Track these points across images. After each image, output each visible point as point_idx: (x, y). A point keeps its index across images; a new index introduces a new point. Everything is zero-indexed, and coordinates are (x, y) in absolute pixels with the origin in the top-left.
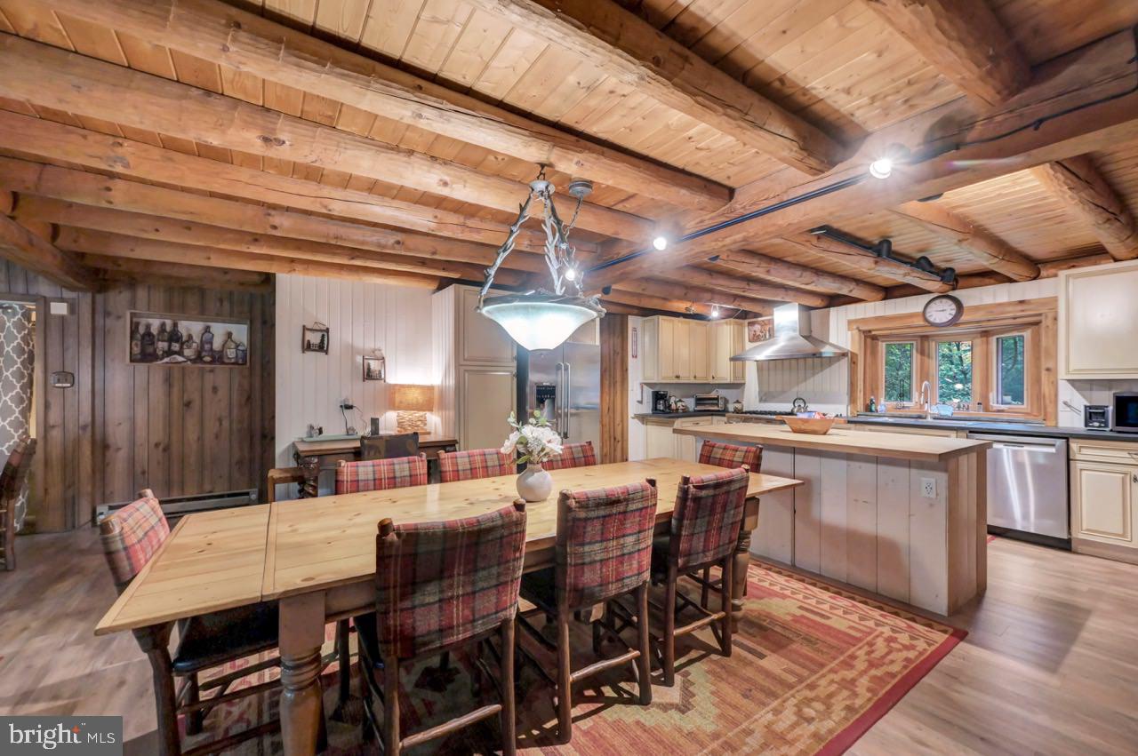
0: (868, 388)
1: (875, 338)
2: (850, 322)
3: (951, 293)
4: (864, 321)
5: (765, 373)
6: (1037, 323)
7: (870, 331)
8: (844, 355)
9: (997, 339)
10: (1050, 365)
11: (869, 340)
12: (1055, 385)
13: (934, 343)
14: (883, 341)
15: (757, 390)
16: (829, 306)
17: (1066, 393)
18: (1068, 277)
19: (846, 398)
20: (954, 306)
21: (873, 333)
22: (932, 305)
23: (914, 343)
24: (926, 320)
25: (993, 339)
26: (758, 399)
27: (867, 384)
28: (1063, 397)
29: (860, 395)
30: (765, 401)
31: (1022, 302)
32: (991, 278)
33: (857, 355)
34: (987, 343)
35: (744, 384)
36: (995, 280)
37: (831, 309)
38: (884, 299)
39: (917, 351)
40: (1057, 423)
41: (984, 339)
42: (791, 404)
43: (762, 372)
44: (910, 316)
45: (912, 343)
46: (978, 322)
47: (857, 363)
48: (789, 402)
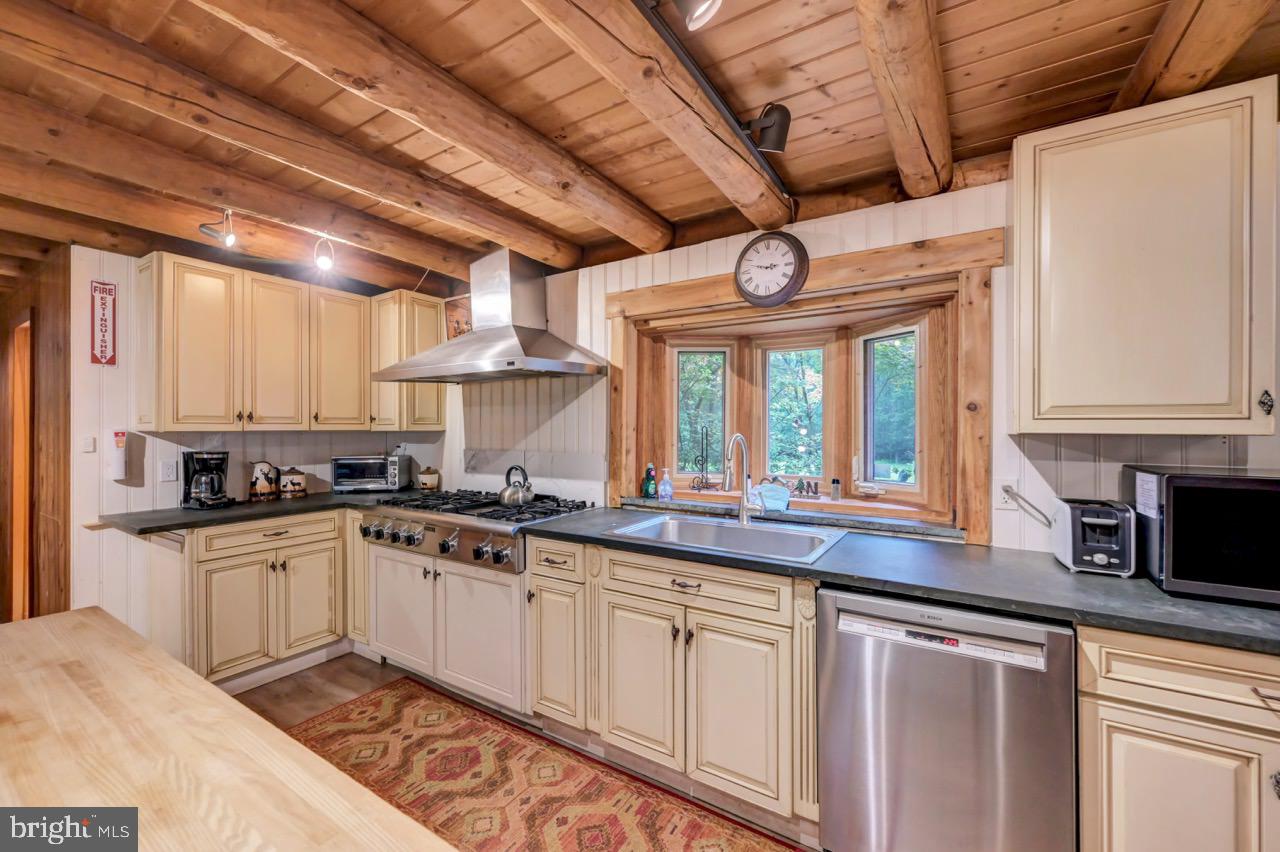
0: (646, 443)
1: (658, 337)
2: (611, 299)
3: (785, 229)
4: (632, 295)
5: (476, 409)
6: (940, 302)
7: (646, 321)
8: (601, 371)
9: (866, 342)
10: (976, 396)
11: (646, 341)
12: (985, 443)
13: (759, 351)
14: (672, 346)
15: (463, 447)
16: (576, 266)
17: (1010, 467)
18: (1037, 151)
19: (602, 467)
20: (790, 258)
21: (653, 324)
22: (751, 254)
23: (727, 350)
24: (741, 291)
25: (858, 343)
26: (463, 466)
27: (645, 437)
28: (1002, 476)
29: (628, 461)
31: (920, 245)
32: (857, 196)
33: (620, 372)
34: (848, 351)
35: (444, 431)
36: (868, 200)
37: (580, 270)
38: (670, 247)
39: (732, 369)
40: (990, 539)
41: (843, 343)
42: (504, 477)
43: (470, 406)
44: (714, 282)
45: (724, 352)
46: (834, 297)
47: (619, 388)
48: (500, 473)
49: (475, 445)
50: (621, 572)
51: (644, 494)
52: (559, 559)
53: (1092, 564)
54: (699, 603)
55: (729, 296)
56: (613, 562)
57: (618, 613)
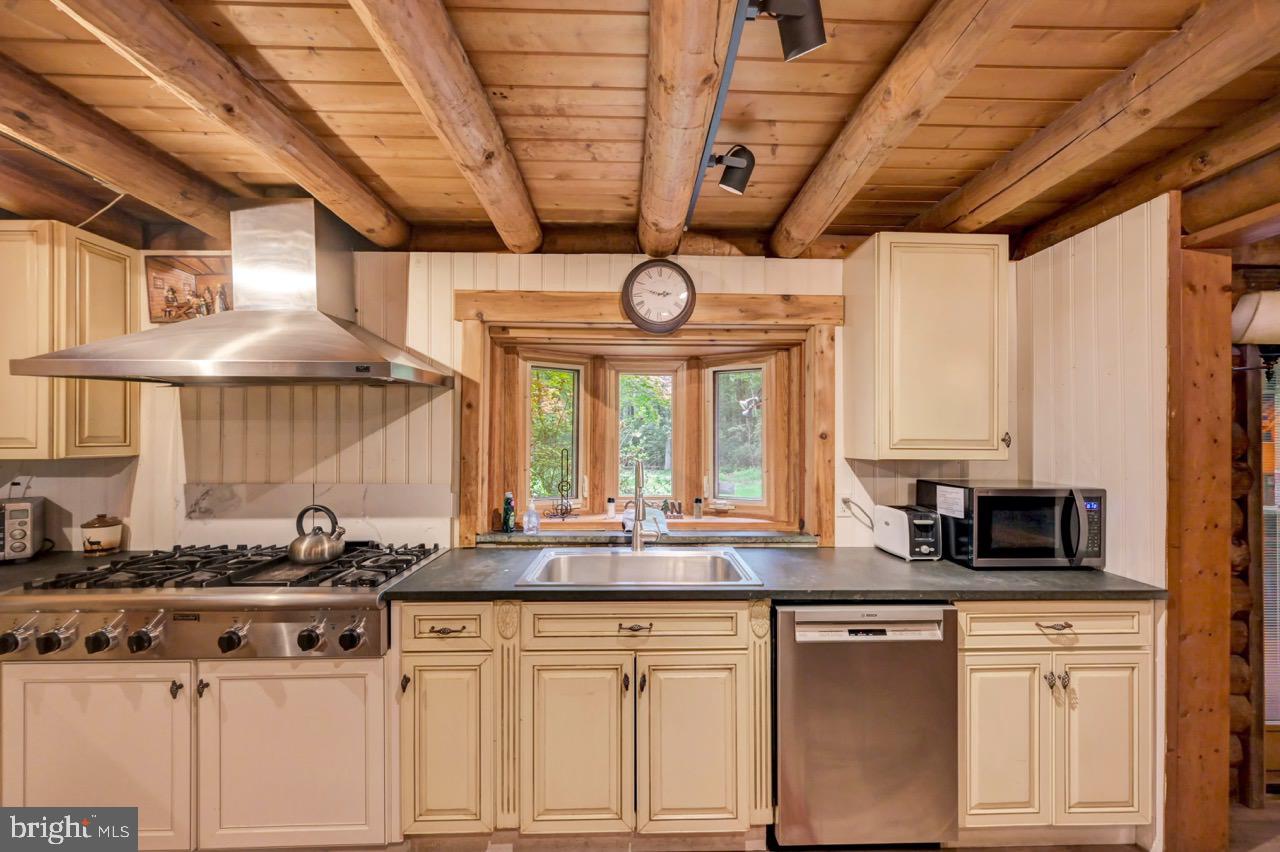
0: (497, 470)
1: (511, 348)
2: (461, 298)
3: (671, 258)
4: (494, 297)
5: (210, 426)
6: (786, 347)
7: (505, 329)
8: (445, 382)
9: (714, 372)
11: (499, 351)
12: (832, 465)
13: (613, 372)
14: (526, 359)
15: (182, 479)
17: (847, 484)
19: (449, 499)
21: (513, 333)
22: (642, 277)
23: (581, 368)
25: (708, 373)
26: (182, 509)
27: (496, 461)
28: (841, 492)
29: (482, 491)
30: (207, 513)
31: (786, 298)
32: (732, 243)
33: (476, 385)
34: (699, 380)
35: (135, 458)
36: (740, 249)
38: (538, 250)
39: (586, 389)
40: (834, 543)
41: (694, 372)
42: (293, 522)
43: (198, 418)
44: (597, 299)
45: (578, 371)
46: (710, 331)
47: (474, 404)
48: (285, 515)
49: (210, 475)
50: (547, 627)
51: (504, 528)
52: (456, 626)
53: (921, 554)
54: (652, 643)
55: (614, 316)
56: (537, 617)
57: (546, 675)
